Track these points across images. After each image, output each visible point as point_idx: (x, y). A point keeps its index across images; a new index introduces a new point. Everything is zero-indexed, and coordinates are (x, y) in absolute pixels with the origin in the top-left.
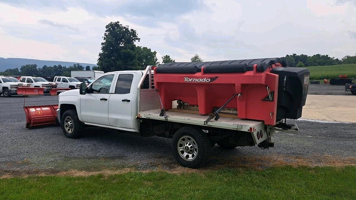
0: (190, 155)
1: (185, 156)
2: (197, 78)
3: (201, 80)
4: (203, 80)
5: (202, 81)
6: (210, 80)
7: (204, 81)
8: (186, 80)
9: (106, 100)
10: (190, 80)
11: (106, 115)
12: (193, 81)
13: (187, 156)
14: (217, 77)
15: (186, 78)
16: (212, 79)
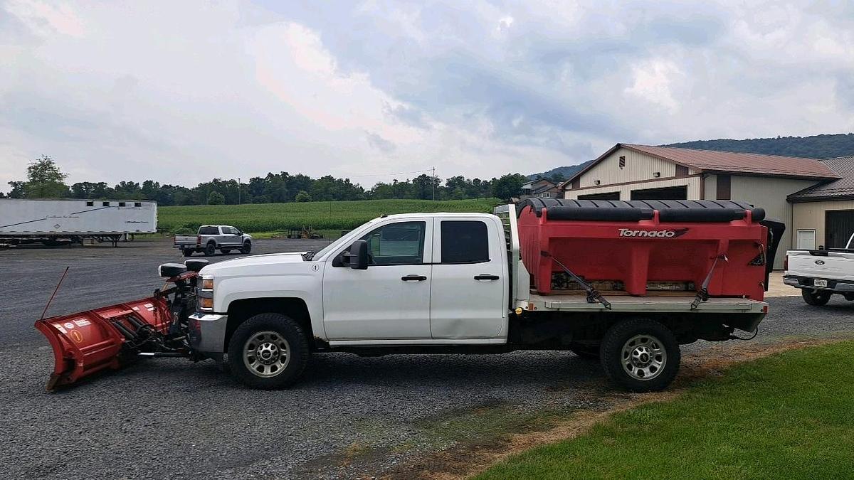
0: (646, 370)
1: (636, 372)
2: (648, 229)
3: (656, 234)
4: (661, 234)
5: (658, 235)
6: (673, 234)
7: (663, 236)
8: (624, 232)
9: (422, 279)
10: (633, 234)
11: (424, 315)
12: (640, 235)
13: (641, 373)
14: (687, 229)
15: (623, 230)
16: (678, 232)
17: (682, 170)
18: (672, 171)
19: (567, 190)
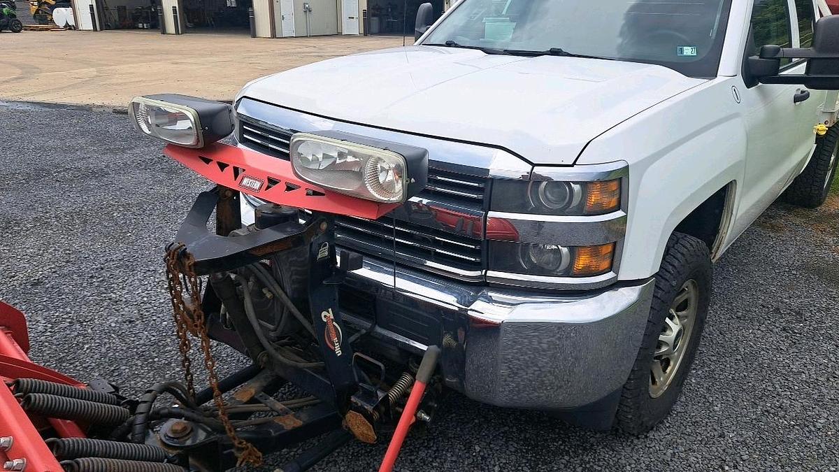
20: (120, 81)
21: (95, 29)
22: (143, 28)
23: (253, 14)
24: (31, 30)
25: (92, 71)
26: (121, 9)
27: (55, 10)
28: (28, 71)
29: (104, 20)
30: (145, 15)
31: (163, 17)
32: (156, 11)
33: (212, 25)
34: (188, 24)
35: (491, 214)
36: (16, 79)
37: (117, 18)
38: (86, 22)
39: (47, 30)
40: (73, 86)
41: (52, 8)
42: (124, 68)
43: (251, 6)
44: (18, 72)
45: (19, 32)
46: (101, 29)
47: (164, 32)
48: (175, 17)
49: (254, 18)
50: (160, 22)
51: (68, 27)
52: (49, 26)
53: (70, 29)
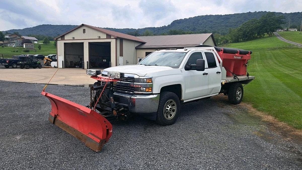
0: (238, 97)
5: (239, 58)
9: (207, 74)
10: (236, 57)
11: (206, 87)
15: (234, 56)
17: (109, 36)
18: (105, 36)
19: (58, 40)
20: (72, 80)
21: (63, 68)
22: (77, 68)
23: (111, 64)
24: (44, 68)
25: (64, 78)
26: (71, 62)
27: (52, 62)
28: (46, 78)
29: (65, 65)
30: (78, 64)
31: (84, 64)
32: (82, 63)
33: (98, 67)
34: (91, 66)
35: (134, 83)
36: (44, 79)
37: (70, 65)
38: (60, 66)
39: (49, 68)
40: (60, 81)
41: (51, 62)
42: (73, 77)
43: (110, 61)
44: (44, 78)
45: (41, 68)
46: (65, 68)
47: (84, 69)
48: (87, 64)
49: (111, 65)
50: (83, 66)
51: (55, 67)
52: (49, 67)
53: (55, 68)
